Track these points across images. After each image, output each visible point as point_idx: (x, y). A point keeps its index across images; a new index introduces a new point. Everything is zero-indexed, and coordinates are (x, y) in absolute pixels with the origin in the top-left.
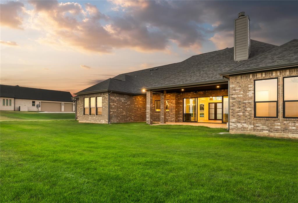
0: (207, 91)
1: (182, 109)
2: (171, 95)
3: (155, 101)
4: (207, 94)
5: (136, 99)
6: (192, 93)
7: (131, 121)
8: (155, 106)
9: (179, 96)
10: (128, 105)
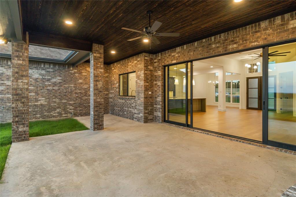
0: (213, 38)
1: (160, 93)
2: (139, 59)
3: (120, 75)
4: (214, 46)
5: (80, 73)
6: (178, 49)
7: (64, 115)
8: (119, 86)
9: (155, 62)
10: (55, 84)
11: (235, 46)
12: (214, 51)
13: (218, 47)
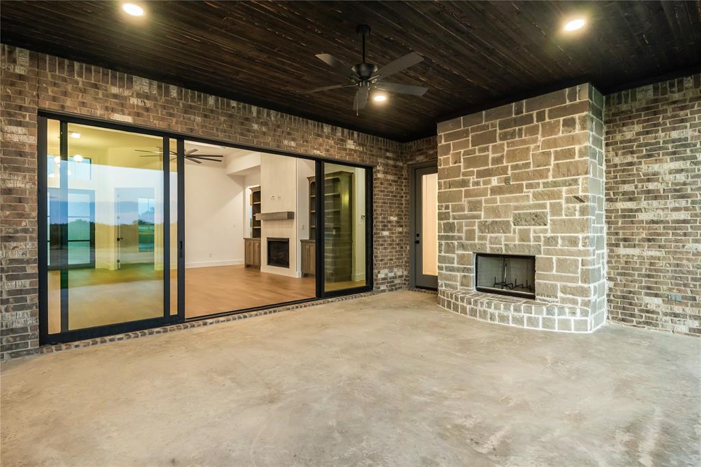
11: (293, 144)
12: (256, 137)
13: (264, 134)
